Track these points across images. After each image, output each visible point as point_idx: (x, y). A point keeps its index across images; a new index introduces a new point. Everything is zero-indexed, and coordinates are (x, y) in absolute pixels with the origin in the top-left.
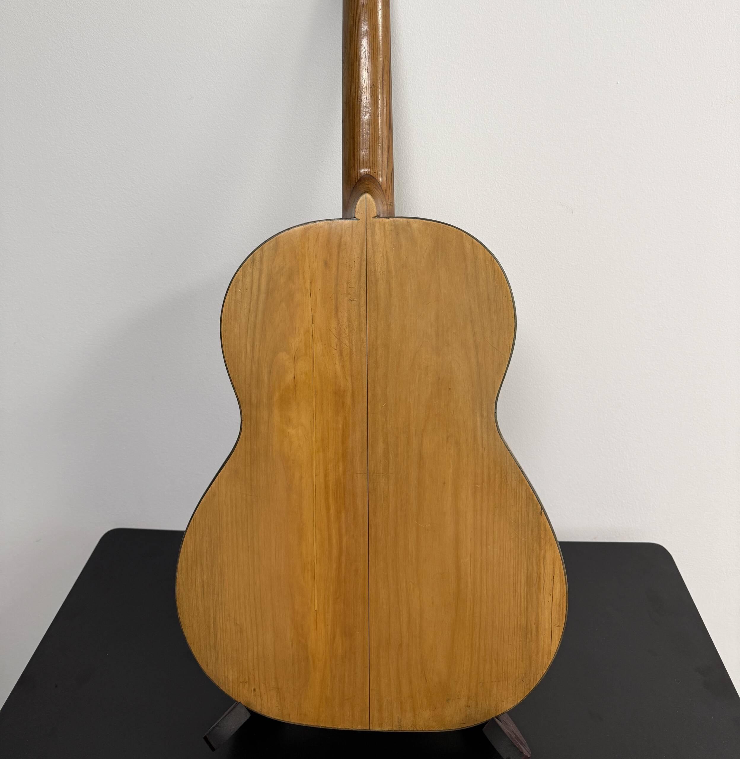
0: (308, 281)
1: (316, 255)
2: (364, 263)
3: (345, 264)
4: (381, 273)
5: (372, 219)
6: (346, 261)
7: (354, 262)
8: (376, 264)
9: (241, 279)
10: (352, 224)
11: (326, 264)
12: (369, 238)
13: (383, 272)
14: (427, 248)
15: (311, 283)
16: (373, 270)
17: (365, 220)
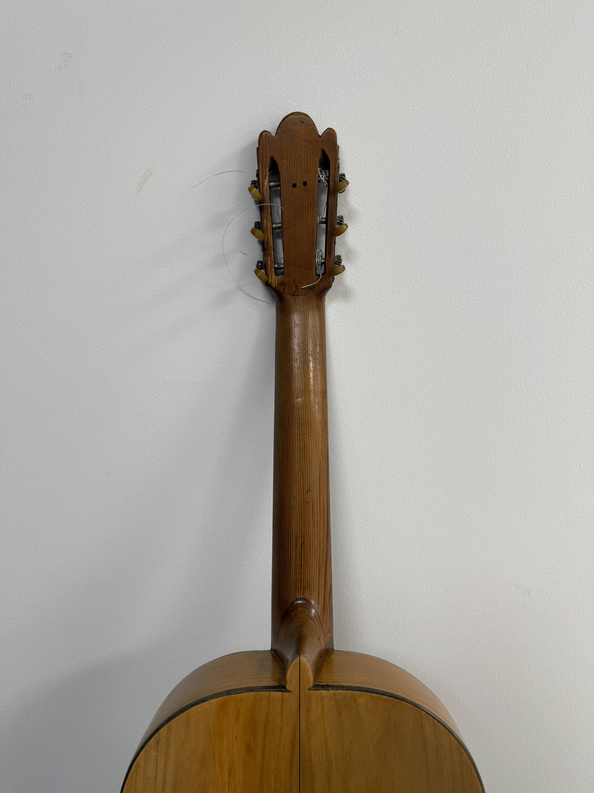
0: (226, 772)
1: (236, 738)
2: (297, 751)
3: (273, 751)
4: (319, 764)
5: (307, 691)
6: (275, 746)
7: (284, 748)
8: (313, 752)
9: (143, 764)
10: (283, 698)
11: (249, 750)
12: (303, 717)
13: (320, 763)
14: (376, 731)
15: (230, 774)
16: (308, 760)
17: (299, 692)
